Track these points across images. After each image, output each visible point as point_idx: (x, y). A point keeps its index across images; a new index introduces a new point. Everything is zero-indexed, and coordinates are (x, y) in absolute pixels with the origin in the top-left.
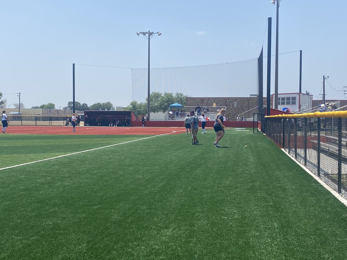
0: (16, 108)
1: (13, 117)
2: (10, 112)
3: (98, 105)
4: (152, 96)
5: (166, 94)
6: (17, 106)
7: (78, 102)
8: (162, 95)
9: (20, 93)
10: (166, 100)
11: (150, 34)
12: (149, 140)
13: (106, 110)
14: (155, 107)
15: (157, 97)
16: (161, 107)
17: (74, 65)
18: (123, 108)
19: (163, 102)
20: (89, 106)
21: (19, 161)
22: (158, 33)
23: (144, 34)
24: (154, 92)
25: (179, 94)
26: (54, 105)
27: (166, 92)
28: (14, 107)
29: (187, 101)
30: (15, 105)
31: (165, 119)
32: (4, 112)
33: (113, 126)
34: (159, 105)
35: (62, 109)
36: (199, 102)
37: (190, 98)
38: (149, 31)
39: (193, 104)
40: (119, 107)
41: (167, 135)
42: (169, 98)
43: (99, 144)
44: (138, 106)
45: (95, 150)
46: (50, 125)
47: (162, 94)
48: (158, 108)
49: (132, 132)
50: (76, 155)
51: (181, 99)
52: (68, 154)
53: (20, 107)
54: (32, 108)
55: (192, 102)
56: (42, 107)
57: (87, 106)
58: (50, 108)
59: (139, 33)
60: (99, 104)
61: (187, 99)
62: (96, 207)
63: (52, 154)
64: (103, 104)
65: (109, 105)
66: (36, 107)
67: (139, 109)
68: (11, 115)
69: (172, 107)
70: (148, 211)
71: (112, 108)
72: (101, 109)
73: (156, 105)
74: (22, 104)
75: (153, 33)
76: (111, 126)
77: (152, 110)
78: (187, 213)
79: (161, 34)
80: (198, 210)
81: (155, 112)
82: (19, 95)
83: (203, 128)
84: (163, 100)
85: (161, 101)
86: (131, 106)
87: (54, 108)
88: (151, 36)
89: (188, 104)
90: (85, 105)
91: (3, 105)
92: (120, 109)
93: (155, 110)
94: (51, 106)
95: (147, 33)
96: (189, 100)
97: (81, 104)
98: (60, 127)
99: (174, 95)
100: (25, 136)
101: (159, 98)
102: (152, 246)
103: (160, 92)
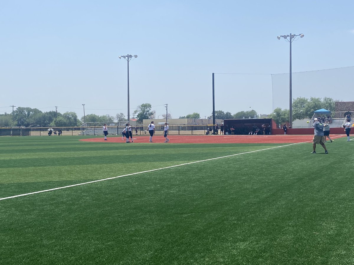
0: (164, 118)
1: (162, 127)
2: (159, 123)
3: (242, 114)
4: (297, 102)
5: (312, 99)
6: (165, 116)
7: (222, 111)
8: (309, 101)
9: (167, 105)
10: (312, 106)
11: (292, 37)
12: (282, 148)
13: (250, 118)
14: (300, 114)
15: (303, 103)
16: (306, 113)
17: (213, 74)
18: (268, 116)
19: (309, 108)
20: (232, 114)
21: (141, 169)
22: (300, 35)
23: (285, 37)
24: (300, 98)
25: (328, 99)
26: (199, 115)
27: (312, 97)
28: (162, 118)
29: (336, 107)
30: (163, 116)
31: (309, 127)
32: (152, 123)
33: (253, 134)
34: (304, 111)
35: (206, 118)
36: (351, 107)
37: (340, 103)
38: (291, 34)
39: (343, 109)
40: (264, 115)
41: (306, 143)
42: (315, 104)
43: (227, 152)
44: (282, 113)
45: (219, 158)
46: (192, 135)
47: (308, 99)
48: (303, 114)
49: (270, 140)
50: (199, 163)
51: (330, 104)
52: (191, 162)
53: (168, 118)
54: (180, 118)
55: (342, 107)
56: (188, 117)
57: (230, 115)
58: (195, 118)
59: (279, 37)
60: (242, 112)
61: (337, 103)
62: (186, 215)
63: (175, 162)
64: (247, 112)
65: (253, 113)
66: (183, 117)
67: (283, 116)
68: (159, 125)
69: (317, 113)
70: (235, 222)
71: (255, 116)
72: (244, 117)
73: (302, 112)
74: (170, 115)
75: (295, 35)
76: (250, 134)
77: (298, 117)
78: (276, 226)
79: (303, 36)
80: (290, 224)
81: (300, 119)
82: (166, 106)
83: (348, 135)
84: (309, 106)
85: (307, 107)
86: (275, 114)
87: (198, 117)
88: (293, 39)
89: (337, 109)
90: (228, 114)
91: (152, 116)
92: (263, 117)
93: (300, 116)
94: (196, 116)
95: (288, 36)
96: (339, 105)
97: (225, 112)
98: (200, 136)
99: (322, 100)
100: (162, 145)
101: (305, 103)
102: (217, 258)
103: (306, 98)
